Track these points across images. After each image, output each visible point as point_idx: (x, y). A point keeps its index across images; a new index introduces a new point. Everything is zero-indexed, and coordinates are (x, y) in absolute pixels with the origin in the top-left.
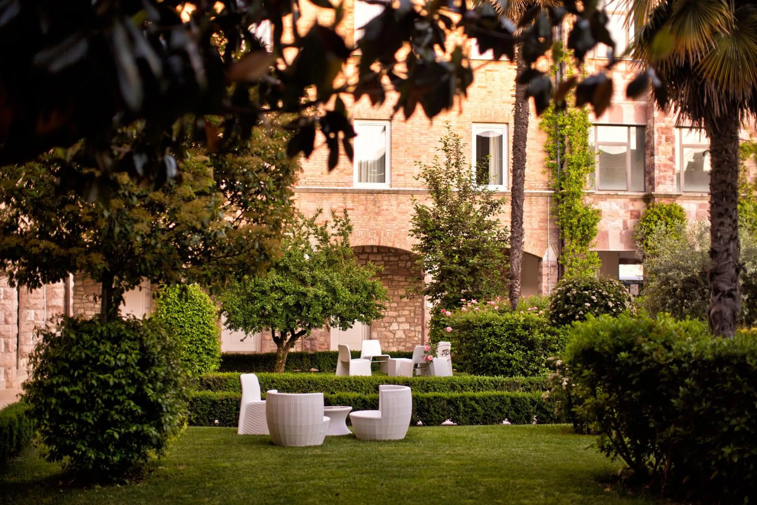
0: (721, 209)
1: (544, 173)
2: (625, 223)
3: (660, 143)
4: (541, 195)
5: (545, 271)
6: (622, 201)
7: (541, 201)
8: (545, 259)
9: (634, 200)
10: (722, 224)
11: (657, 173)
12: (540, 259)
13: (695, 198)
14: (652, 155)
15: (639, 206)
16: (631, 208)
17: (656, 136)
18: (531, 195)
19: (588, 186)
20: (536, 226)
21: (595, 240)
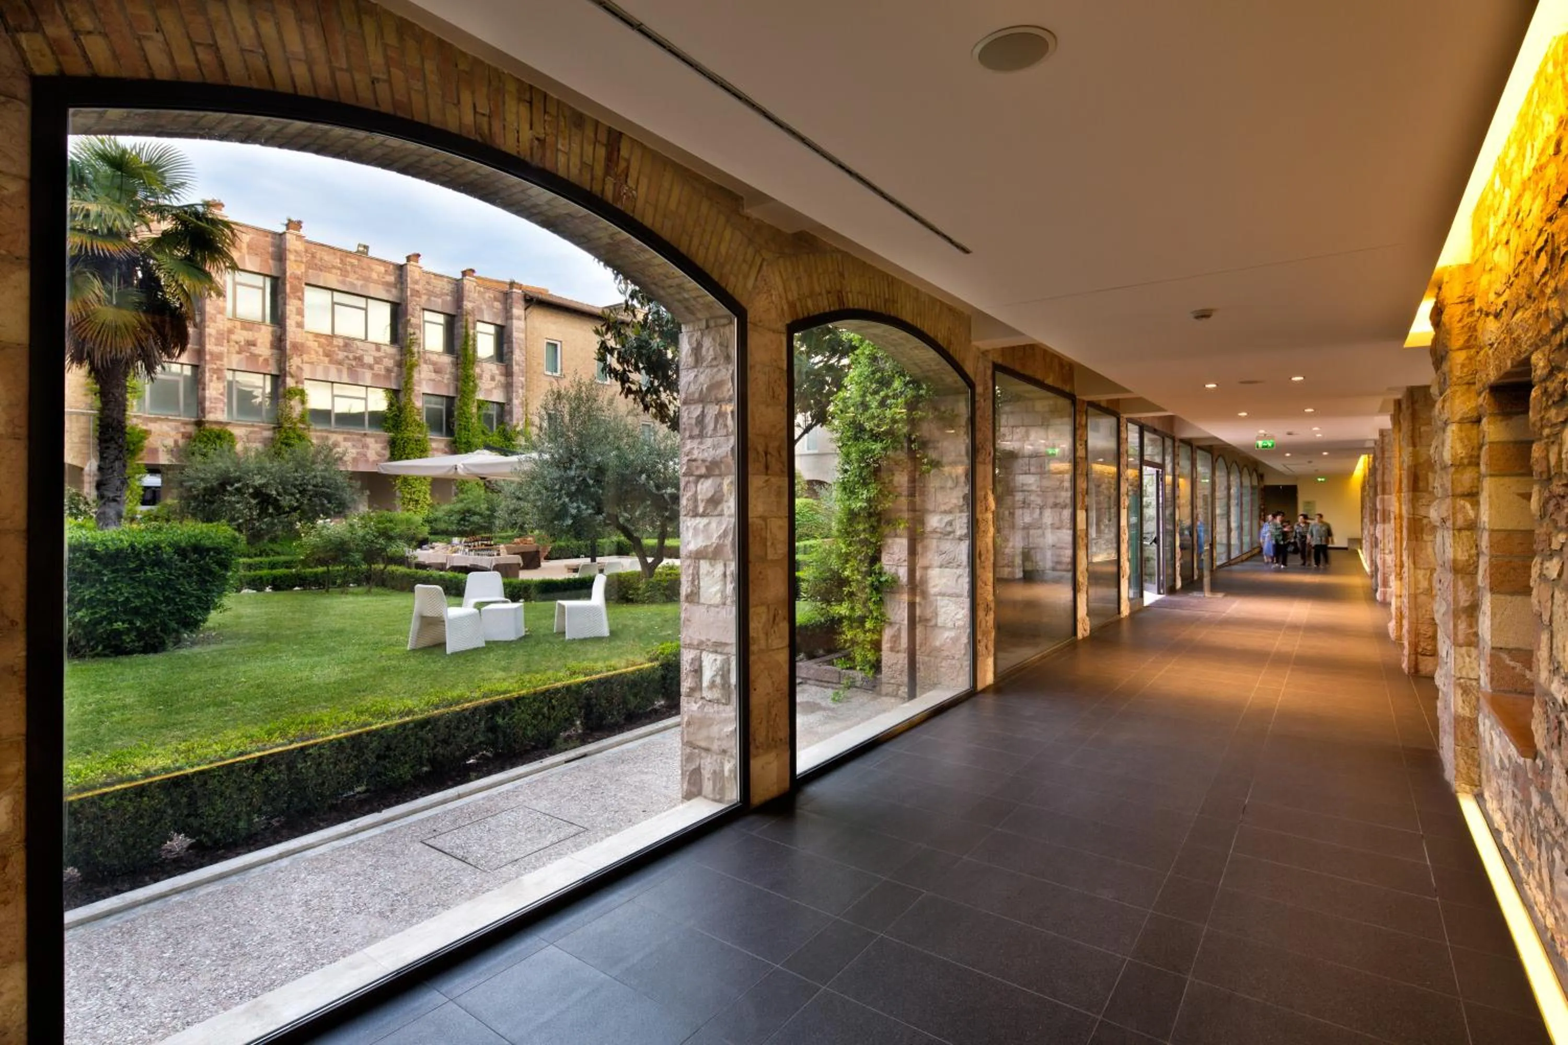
0: (107, 437)
1: (86, 395)
2: (176, 442)
3: (211, 381)
4: (83, 414)
5: (86, 479)
6: (173, 424)
7: (83, 419)
8: (87, 469)
9: (185, 424)
10: (108, 448)
11: (207, 404)
12: (82, 469)
13: (246, 426)
14: (204, 389)
15: (191, 429)
16: (182, 430)
17: (207, 375)
18: (71, 413)
19: (135, 409)
20: (76, 440)
21: (141, 455)
